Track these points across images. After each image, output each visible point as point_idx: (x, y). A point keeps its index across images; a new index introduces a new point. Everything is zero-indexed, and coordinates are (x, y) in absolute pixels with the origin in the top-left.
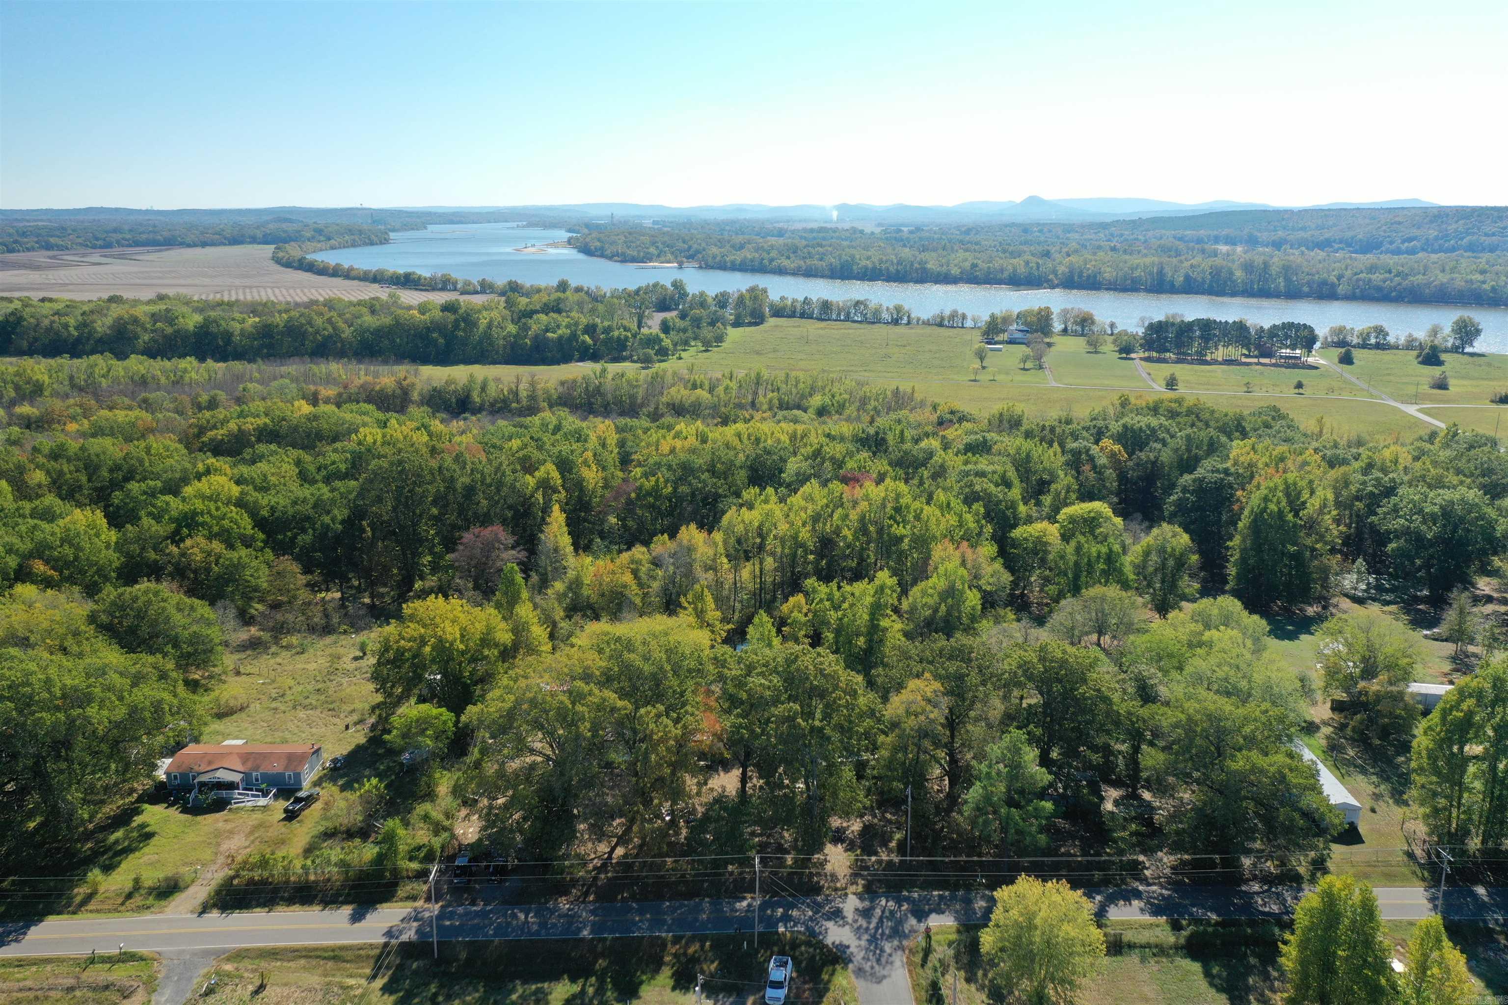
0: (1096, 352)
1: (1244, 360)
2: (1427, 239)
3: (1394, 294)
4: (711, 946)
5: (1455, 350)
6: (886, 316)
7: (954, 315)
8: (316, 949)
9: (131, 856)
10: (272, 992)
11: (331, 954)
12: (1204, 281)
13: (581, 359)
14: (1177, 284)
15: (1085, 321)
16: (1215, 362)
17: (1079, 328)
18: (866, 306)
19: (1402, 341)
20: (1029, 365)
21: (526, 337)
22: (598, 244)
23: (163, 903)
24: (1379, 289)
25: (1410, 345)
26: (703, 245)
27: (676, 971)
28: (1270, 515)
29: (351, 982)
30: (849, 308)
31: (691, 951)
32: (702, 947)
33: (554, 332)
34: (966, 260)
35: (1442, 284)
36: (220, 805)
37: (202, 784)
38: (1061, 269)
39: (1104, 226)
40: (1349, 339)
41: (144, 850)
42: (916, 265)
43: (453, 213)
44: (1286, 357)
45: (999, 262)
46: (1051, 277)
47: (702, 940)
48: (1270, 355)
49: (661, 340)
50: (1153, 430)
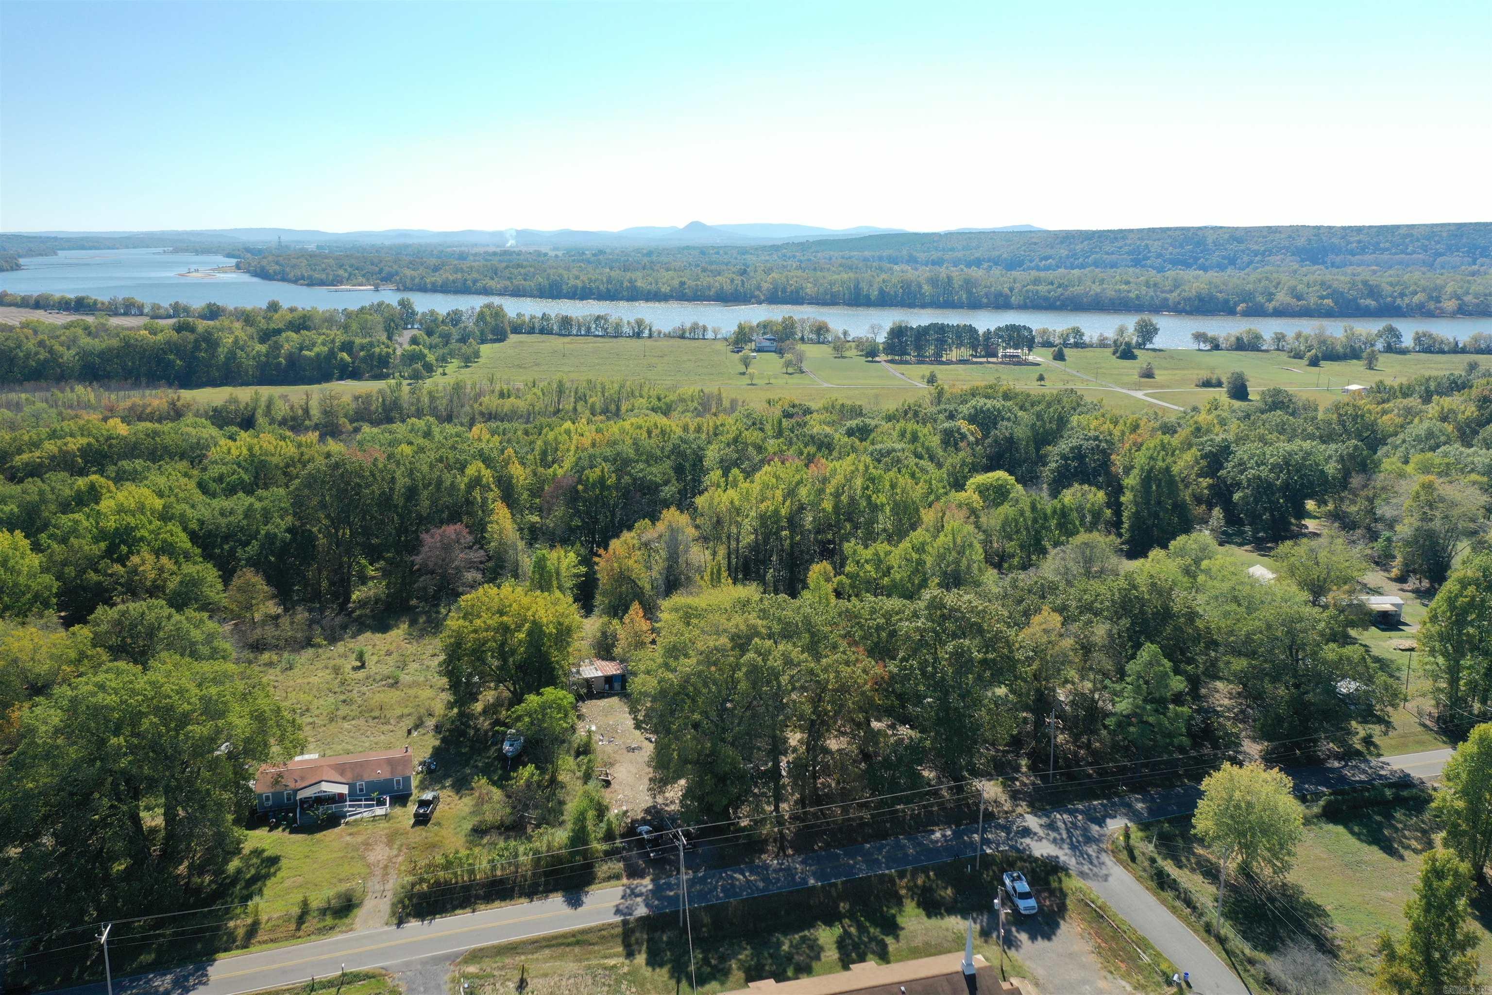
0: (844, 357)
1: (975, 360)
2: (1061, 257)
3: (1058, 303)
4: (935, 874)
5: (1139, 346)
6: (626, 329)
7: (694, 328)
8: (555, 937)
9: (269, 883)
10: (533, 983)
11: (572, 939)
12: (896, 295)
13: (341, 378)
14: (873, 298)
15: (821, 330)
16: (949, 362)
17: (814, 337)
18: (606, 320)
19: (1095, 340)
20: (790, 370)
21: (278, 356)
22: (277, 267)
23: (346, 921)
24: (1046, 299)
25: (1102, 344)
26: (395, 267)
27: (918, 901)
28: (1159, 471)
29: (612, 962)
30: (589, 323)
31: (920, 882)
32: (928, 877)
33: (311, 350)
34: (673, 278)
35: (1097, 294)
36: (333, 821)
38: (765, 286)
39: (775, 248)
40: (1051, 339)
41: (279, 875)
42: (626, 284)
43: (82, 239)
44: (1010, 356)
45: (706, 280)
46: (757, 293)
47: (925, 870)
48: (995, 355)
49: (425, 356)
50: (999, 411)
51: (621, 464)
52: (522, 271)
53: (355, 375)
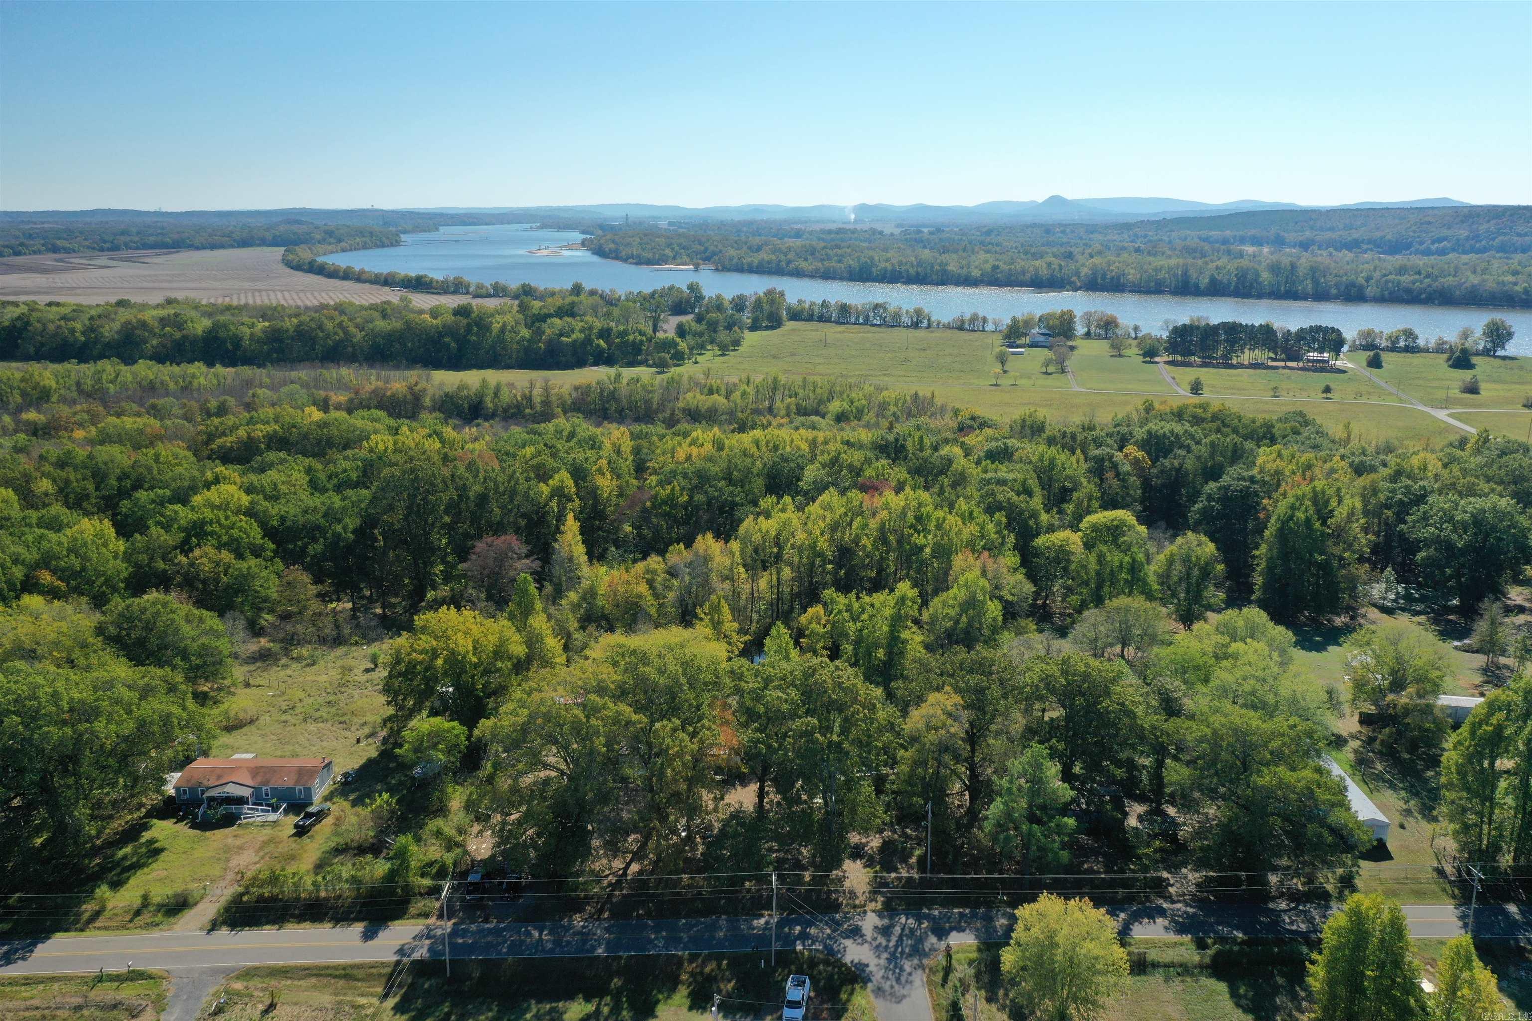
0: (1120, 356)
1: (1271, 364)
2: (1458, 240)
3: (1423, 296)
4: (728, 965)
5: (1486, 353)
6: (905, 319)
7: (974, 318)
8: (325, 968)
9: (139, 873)
10: (282, 1011)
11: (342, 972)
12: (1230, 283)
13: (596, 364)
14: (1202, 286)
15: (1108, 325)
16: (1240, 366)
17: (1102, 332)
18: (885, 309)
19: (1432, 344)
20: (1051, 369)
21: (539, 341)
22: (613, 246)
23: (172, 920)
24: (1408, 291)
25: (1440, 349)
26: (720, 247)
27: (693, 990)
28: (1297, 521)
29: (362, 1001)
30: (868, 311)
31: (707, 969)
32: (719, 965)
33: (568, 336)
34: (987, 262)
35: (1473, 286)
36: (229, 820)
37: (211, 799)
38: (1084, 271)
39: (1128, 227)
40: (1377, 342)
41: (154, 866)
42: (936, 267)
43: (466, 215)
44: (1314, 361)
45: (1021, 264)
46: (1074, 278)
47: (719, 958)
48: (1297, 359)
49: (677, 345)
50: (1177, 436)
51: (702, 479)
52: (839, 251)
53: (609, 361)
